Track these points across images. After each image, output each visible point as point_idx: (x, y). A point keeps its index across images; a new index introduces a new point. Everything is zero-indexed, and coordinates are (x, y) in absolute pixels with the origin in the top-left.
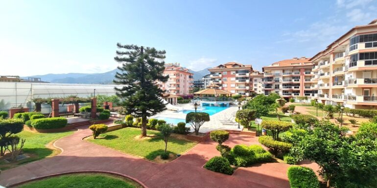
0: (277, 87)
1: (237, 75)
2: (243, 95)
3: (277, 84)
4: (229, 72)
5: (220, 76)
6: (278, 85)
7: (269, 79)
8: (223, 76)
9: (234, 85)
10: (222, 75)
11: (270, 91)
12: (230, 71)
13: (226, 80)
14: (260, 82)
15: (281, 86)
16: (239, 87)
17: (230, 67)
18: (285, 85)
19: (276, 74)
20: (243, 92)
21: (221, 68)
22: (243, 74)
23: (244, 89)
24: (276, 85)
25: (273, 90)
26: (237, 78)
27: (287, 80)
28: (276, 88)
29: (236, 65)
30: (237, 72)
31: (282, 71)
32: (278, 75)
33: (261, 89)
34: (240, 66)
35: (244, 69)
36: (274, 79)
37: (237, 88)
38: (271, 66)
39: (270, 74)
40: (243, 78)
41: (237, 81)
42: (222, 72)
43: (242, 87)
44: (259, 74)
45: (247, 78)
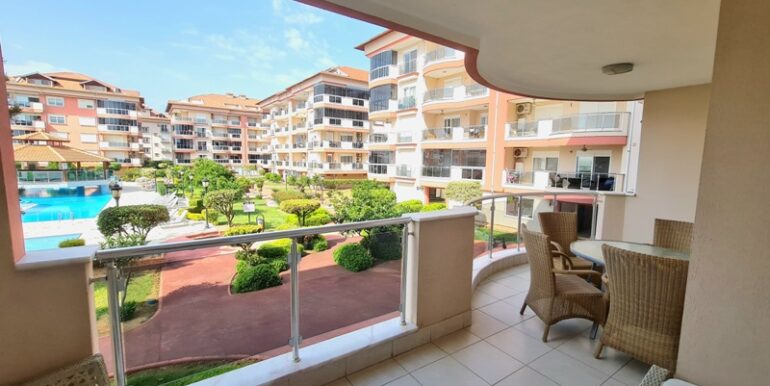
0: (202, 147)
1: (102, 112)
2: (123, 165)
3: (202, 140)
4: (72, 98)
5: (38, 107)
6: (205, 144)
7: (186, 129)
8: (47, 110)
9: (93, 138)
10: (45, 106)
11: (189, 154)
12: (75, 98)
13: (61, 122)
14: (155, 134)
15: (209, 145)
16: (111, 144)
17: (76, 86)
18: (217, 144)
19: (199, 120)
20: (124, 157)
21: (38, 83)
22: (120, 112)
23: (126, 149)
24: (199, 143)
25: (194, 152)
26: (102, 121)
27: (220, 135)
28: (200, 148)
29: (94, 83)
30: (100, 104)
31: (210, 115)
32: (203, 122)
33: (158, 150)
34: (109, 89)
35: (122, 100)
36: (196, 129)
37: (105, 145)
38: (186, 102)
39: (187, 119)
40: (121, 122)
41: (103, 128)
42: (45, 95)
43: (120, 145)
44: (152, 114)
45: (131, 122)
